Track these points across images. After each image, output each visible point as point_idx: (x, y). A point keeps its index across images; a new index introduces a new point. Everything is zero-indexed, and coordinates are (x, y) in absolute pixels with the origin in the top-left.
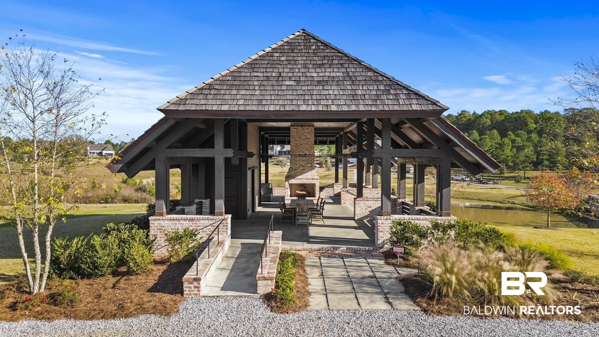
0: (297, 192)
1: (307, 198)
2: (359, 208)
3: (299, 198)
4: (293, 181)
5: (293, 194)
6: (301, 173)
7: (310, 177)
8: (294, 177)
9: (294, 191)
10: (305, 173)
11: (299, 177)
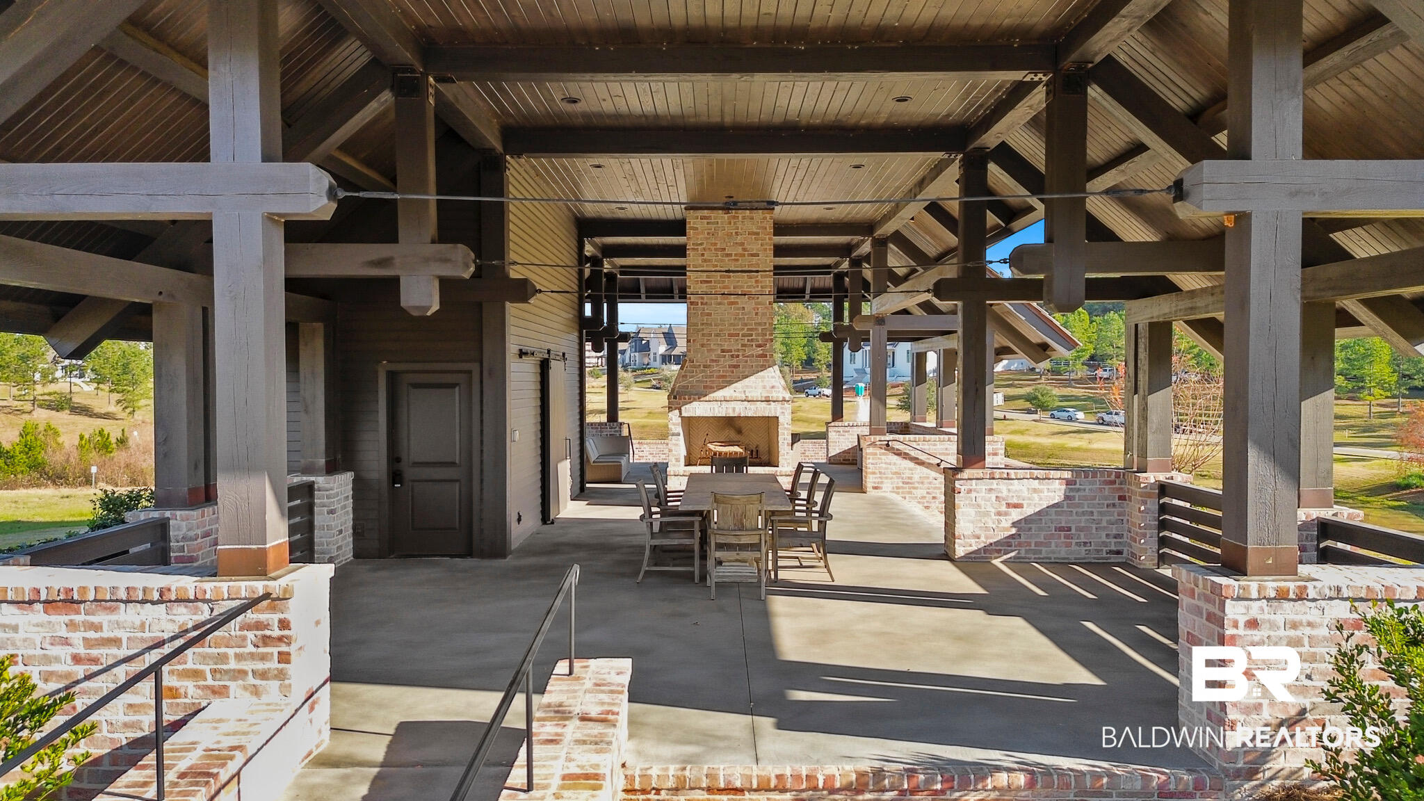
0: (711, 446)
1: (752, 470)
2: (972, 511)
3: (719, 471)
4: (697, 409)
5: (697, 454)
6: (727, 382)
7: (756, 394)
8: (699, 395)
9: (701, 443)
10: (739, 379)
11: (720, 394)
